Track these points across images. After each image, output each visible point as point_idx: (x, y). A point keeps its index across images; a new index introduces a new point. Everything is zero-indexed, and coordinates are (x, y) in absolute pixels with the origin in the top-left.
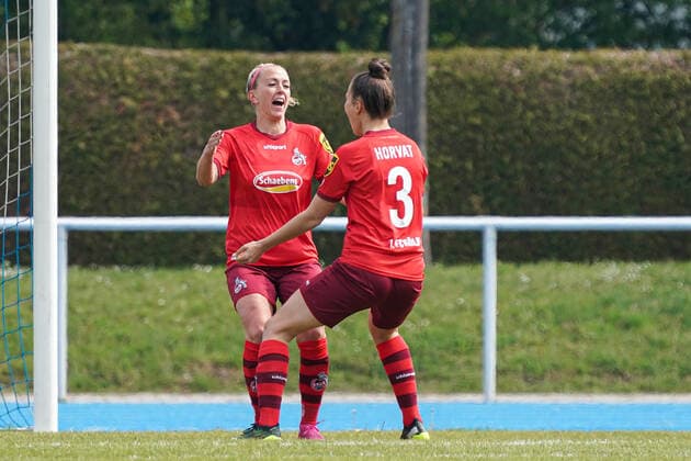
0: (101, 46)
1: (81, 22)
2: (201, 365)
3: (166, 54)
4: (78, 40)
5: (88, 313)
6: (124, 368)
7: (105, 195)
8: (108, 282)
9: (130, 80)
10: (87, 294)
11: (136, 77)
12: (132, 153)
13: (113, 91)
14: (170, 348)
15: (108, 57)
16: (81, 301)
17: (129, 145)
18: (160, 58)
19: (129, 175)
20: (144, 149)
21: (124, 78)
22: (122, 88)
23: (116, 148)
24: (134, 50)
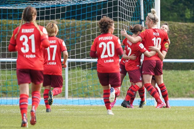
0: (170, 22)
1: (165, 17)
2: (191, 92)
3: (184, 24)
4: (165, 21)
5: (167, 80)
6: (175, 92)
7: (171, 54)
8: (171, 73)
9: (176, 29)
10: (166, 76)
11: (178, 29)
12: (176, 45)
13: (172, 32)
14: (185, 88)
15: (171, 24)
16: (165, 78)
17: (176, 44)
18: (183, 25)
19: (176, 50)
20: (179, 44)
21: (175, 29)
22: (174, 31)
23: (173, 44)
24: (177, 23)
